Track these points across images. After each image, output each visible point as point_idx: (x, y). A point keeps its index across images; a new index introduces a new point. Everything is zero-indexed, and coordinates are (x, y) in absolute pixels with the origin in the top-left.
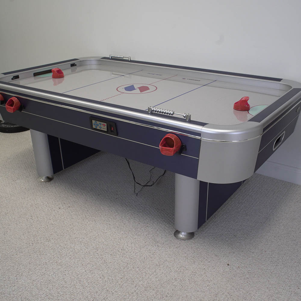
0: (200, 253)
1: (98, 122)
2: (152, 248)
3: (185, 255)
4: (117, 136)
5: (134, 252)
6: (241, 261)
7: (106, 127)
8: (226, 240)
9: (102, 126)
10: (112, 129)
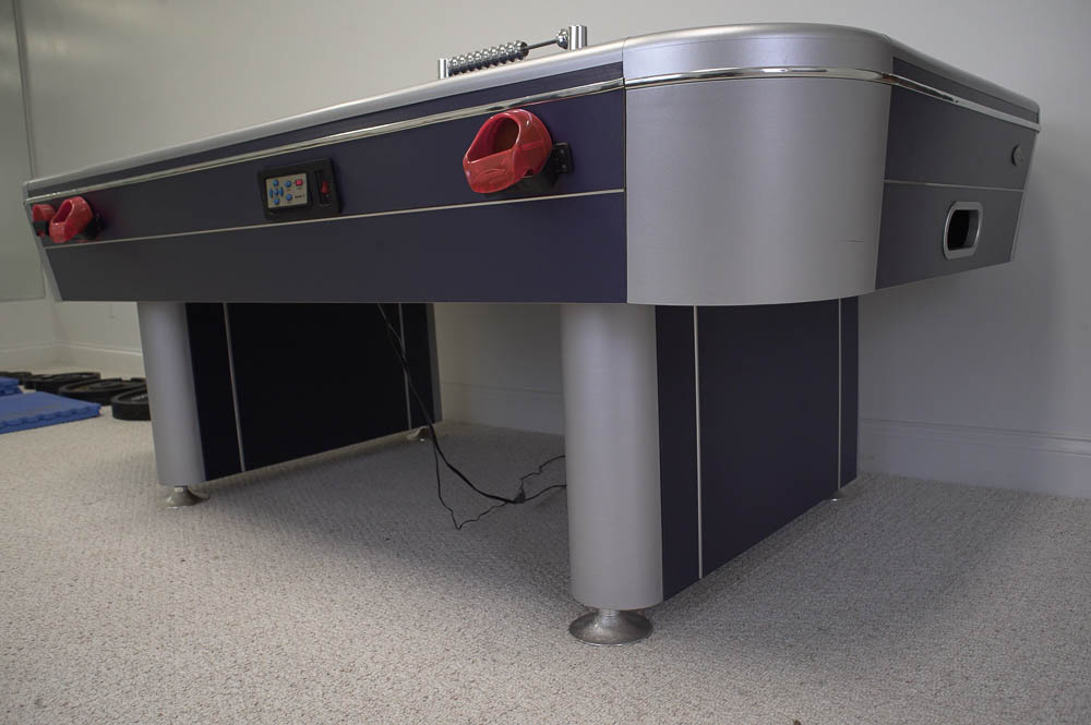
0: (670, 684)
1: (283, 180)
2: (469, 668)
3: (603, 690)
4: (340, 213)
5: (388, 679)
6: (858, 712)
7: (304, 190)
8: (784, 643)
9: (295, 191)
10: (324, 190)
